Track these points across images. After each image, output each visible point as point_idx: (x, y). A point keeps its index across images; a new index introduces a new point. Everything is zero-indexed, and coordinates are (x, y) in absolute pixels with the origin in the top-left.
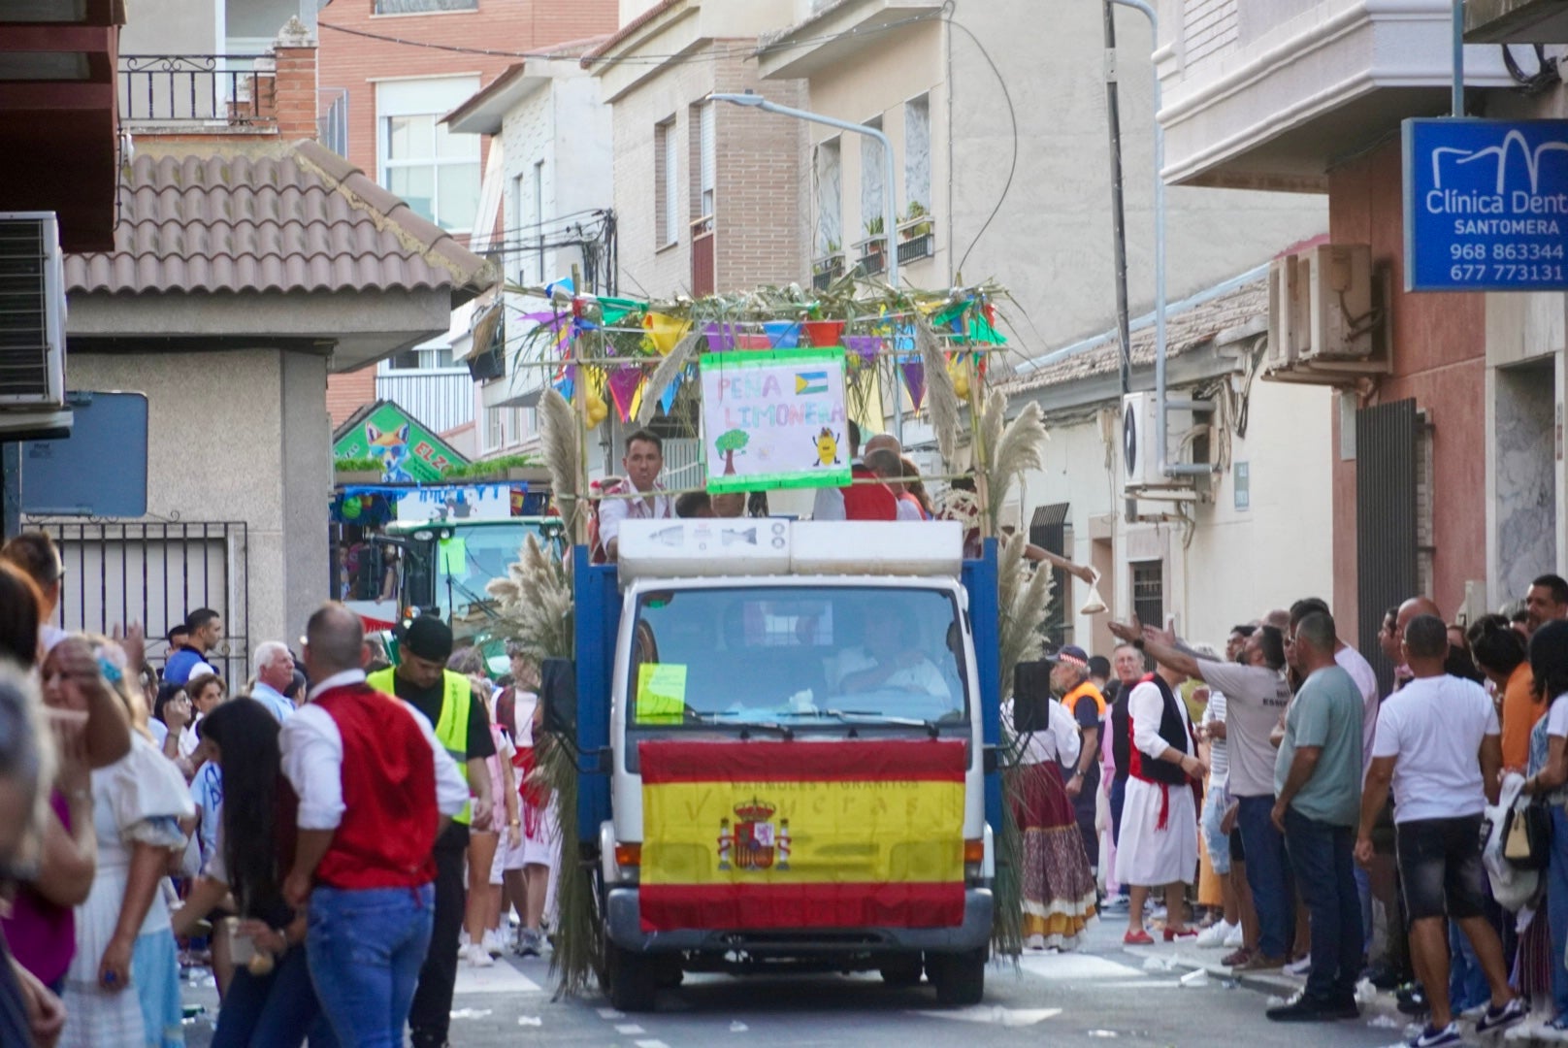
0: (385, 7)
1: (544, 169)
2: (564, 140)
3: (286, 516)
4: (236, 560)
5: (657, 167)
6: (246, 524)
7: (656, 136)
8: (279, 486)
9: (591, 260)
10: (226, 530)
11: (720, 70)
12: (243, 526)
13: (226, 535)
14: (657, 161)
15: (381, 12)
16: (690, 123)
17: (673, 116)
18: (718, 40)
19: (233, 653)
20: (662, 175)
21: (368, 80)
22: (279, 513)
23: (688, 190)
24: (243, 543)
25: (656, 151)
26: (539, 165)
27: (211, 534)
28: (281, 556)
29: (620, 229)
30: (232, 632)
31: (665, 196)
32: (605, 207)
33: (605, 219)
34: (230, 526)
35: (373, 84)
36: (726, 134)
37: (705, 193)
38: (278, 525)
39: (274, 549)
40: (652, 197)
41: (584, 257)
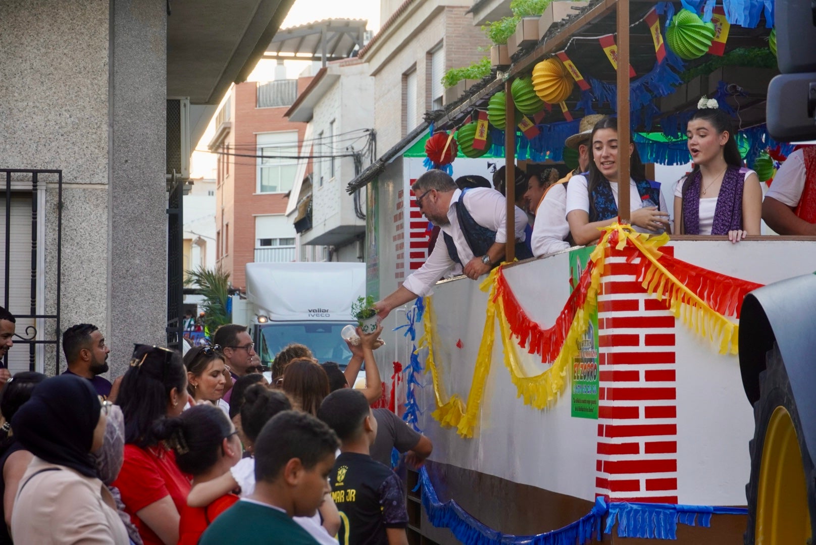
0: (261, 105)
1: (335, 125)
2: (346, 106)
3: (113, 167)
4: (47, 220)
5: (402, 97)
6: (60, 172)
7: (402, 81)
8: (105, 127)
9: (358, 164)
10: (35, 181)
11: (449, 24)
12: (57, 175)
13: (35, 186)
14: (403, 94)
15: (259, 107)
16: (427, 63)
17: (415, 64)
18: (448, 7)
19: (40, 336)
20: (405, 101)
21: (254, 133)
22: (103, 161)
23: (424, 101)
24: (57, 199)
25: (402, 89)
26: (332, 123)
27: (16, 186)
28: (105, 217)
29: (378, 138)
30: (40, 311)
31: (406, 113)
32: (370, 128)
33: (370, 135)
34: (40, 176)
35: (256, 135)
36: (451, 60)
37: (435, 101)
38: (103, 176)
39: (97, 206)
40: (399, 113)
41: (355, 163)
